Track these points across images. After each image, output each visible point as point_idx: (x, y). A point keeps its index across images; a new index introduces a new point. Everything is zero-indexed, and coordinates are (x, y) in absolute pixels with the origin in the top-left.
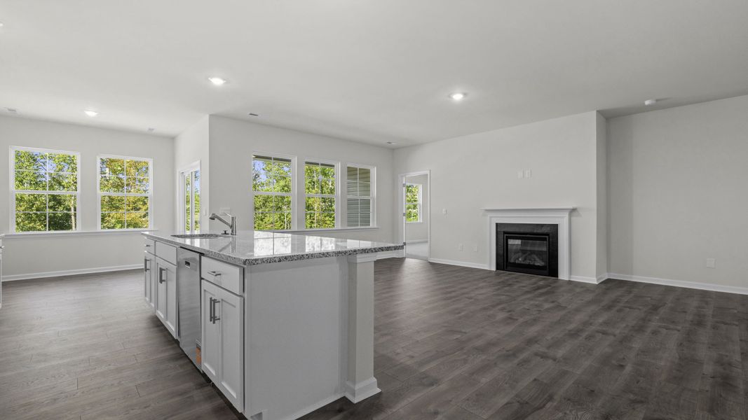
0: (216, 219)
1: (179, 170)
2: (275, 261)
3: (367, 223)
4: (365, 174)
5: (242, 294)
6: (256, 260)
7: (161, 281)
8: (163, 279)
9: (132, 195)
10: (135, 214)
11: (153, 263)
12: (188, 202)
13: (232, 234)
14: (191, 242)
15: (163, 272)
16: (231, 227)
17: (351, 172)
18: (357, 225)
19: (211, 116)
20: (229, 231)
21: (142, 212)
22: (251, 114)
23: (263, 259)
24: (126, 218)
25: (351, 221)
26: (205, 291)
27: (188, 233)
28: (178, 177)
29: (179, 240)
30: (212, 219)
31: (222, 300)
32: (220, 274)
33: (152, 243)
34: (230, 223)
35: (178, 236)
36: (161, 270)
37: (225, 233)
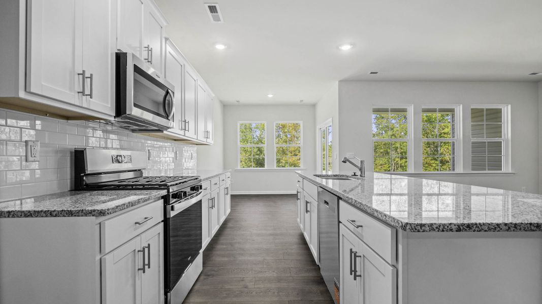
0: (347, 162)
1: (318, 127)
2: (451, 230)
3: (499, 167)
4: (495, 115)
5: (395, 263)
6: (422, 225)
7: (307, 211)
8: (308, 210)
9: (293, 146)
10: (295, 158)
11: (302, 194)
12: (324, 150)
13: (361, 176)
14: (327, 183)
15: (308, 204)
16: (361, 170)
17: (477, 114)
18: (485, 170)
19: (341, 81)
20: (358, 173)
21: (298, 157)
22: (371, 73)
23: (432, 225)
24: (290, 161)
25: (477, 164)
26: (343, 235)
27: (324, 173)
28: (318, 132)
29: (318, 180)
30: (344, 162)
31: (364, 256)
32: (362, 226)
33: (301, 179)
34: (359, 165)
35: (318, 176)
36: (307, 202)
37: (355, 175)
